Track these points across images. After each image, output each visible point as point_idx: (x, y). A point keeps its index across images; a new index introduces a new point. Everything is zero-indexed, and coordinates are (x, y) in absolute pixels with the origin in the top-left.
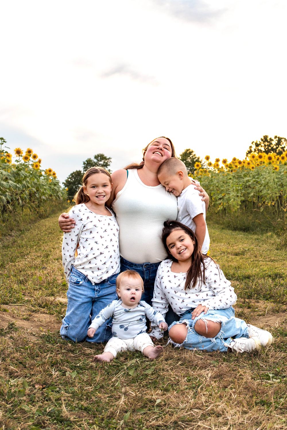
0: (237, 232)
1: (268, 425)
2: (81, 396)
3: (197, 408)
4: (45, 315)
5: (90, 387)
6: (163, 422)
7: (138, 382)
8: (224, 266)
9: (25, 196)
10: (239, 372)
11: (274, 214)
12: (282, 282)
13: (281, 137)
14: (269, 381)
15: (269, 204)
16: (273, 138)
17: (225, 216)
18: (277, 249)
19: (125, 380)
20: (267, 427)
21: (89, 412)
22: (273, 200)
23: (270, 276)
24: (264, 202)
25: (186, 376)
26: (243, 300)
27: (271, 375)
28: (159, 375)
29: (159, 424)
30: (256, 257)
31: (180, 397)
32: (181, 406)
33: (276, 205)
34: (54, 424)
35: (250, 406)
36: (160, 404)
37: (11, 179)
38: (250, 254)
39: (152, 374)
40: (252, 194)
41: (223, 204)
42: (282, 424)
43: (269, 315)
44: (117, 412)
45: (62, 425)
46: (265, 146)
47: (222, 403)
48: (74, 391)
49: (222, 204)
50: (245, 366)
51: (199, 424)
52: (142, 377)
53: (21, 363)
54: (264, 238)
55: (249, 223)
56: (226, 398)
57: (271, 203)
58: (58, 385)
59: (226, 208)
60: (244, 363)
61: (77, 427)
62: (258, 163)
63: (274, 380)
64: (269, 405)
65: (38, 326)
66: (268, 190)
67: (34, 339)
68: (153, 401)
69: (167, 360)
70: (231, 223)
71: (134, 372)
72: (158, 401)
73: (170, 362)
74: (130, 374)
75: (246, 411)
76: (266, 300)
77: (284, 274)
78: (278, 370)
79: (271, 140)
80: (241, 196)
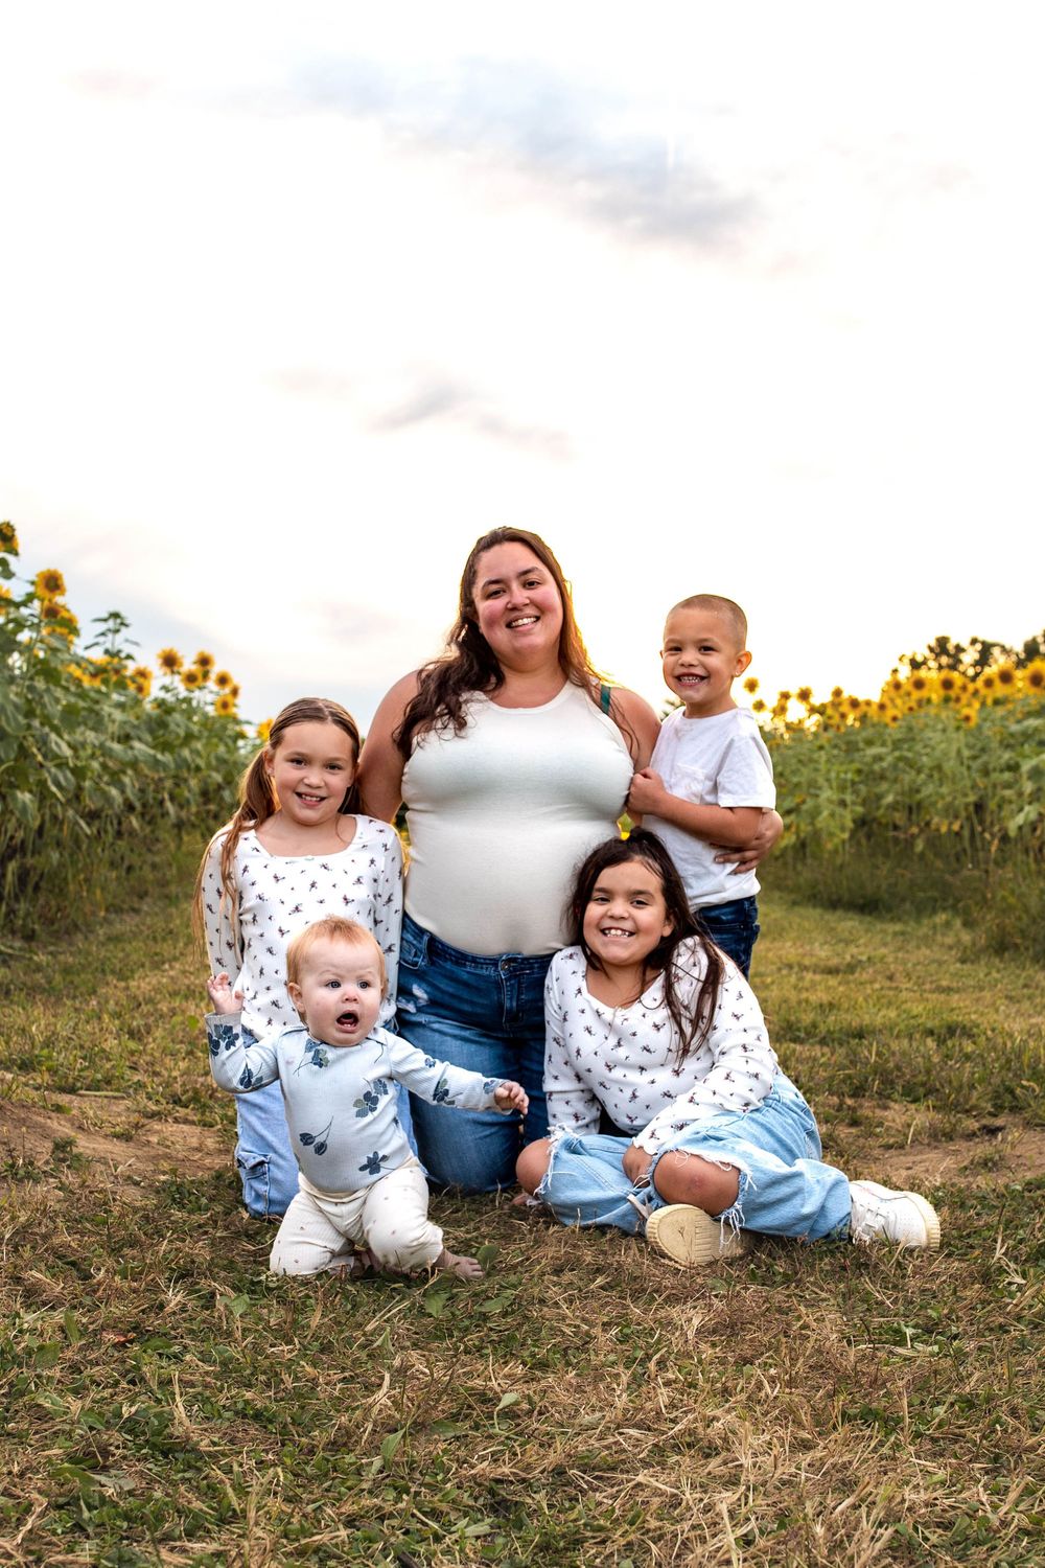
0: (839, 913)
1: (881, 1490)
2: (252, 1374)
3: (637, 1426)
4: (185, 1128)
5: (286, 1348)
6: (513, 1466)
7: (451, 1336)
8: (785, 1001)
9: (186, 794)
10: (799, 1318)
11: (958, 860)
12: (969, 1048)
13: (990, 639)
14: (899, 1350)
15: (944, 829)
16: (965, 644)
17: (805, 864)
18: (963, 961)
19: (408, 1330)
20: (878, 1499)
21: (270, 1427)
22: (956, 817)
23: (931, 1033)
24: (928, 824)
25: (618, 1324)
26: (835, 1099)
27: (909, 1332)
28: (526, 1317)
29: (503, 1474)
30: (891, 978)
31: (587, 1389)
32: (587, 1418)
33: (966, 833)
34: (139, 1460)
35: (822, 1425)
36: (515, 1408)
37: (140, 739)
38: (875, 972)
39: (505, 1314)
40: (890, 799)
41: (798, 827)
42: (935, 1490)
43: (920, 1147)
44: (364, 1432)
45: (167, 1464)
46: (940, 667)
47: (728, 1411)
48: (231, 1359)
49: (793, 829)
50: (824, 1300)
51: (640, 1478)
52: (467, 1322)
53: (73, 1264)
54: (924, 930)
55: (879, 887)
56: (744, 1396)
57: (951, 824)
58: (182, 1337)
59: (808, 841)
60: (822, 1290)
61: (219, 1472)
62: (913, 704)
63: (919, 1346)
64: (890, 1423)
65: (155, 1159)
66: (941, 785)
67: (132, 1195)
68: (490, 1400)
69: (558, 1271)
70: (821, 887)
71: (444, 1307)
72: (507, 1399)
73: (567, 1277)
74: (429, 1310)
75: (808, 1440)
76: (914, 1101)
77: (978, 1026)
78: (935, 1315)
79: (959, 649)
80: (854, 803)
